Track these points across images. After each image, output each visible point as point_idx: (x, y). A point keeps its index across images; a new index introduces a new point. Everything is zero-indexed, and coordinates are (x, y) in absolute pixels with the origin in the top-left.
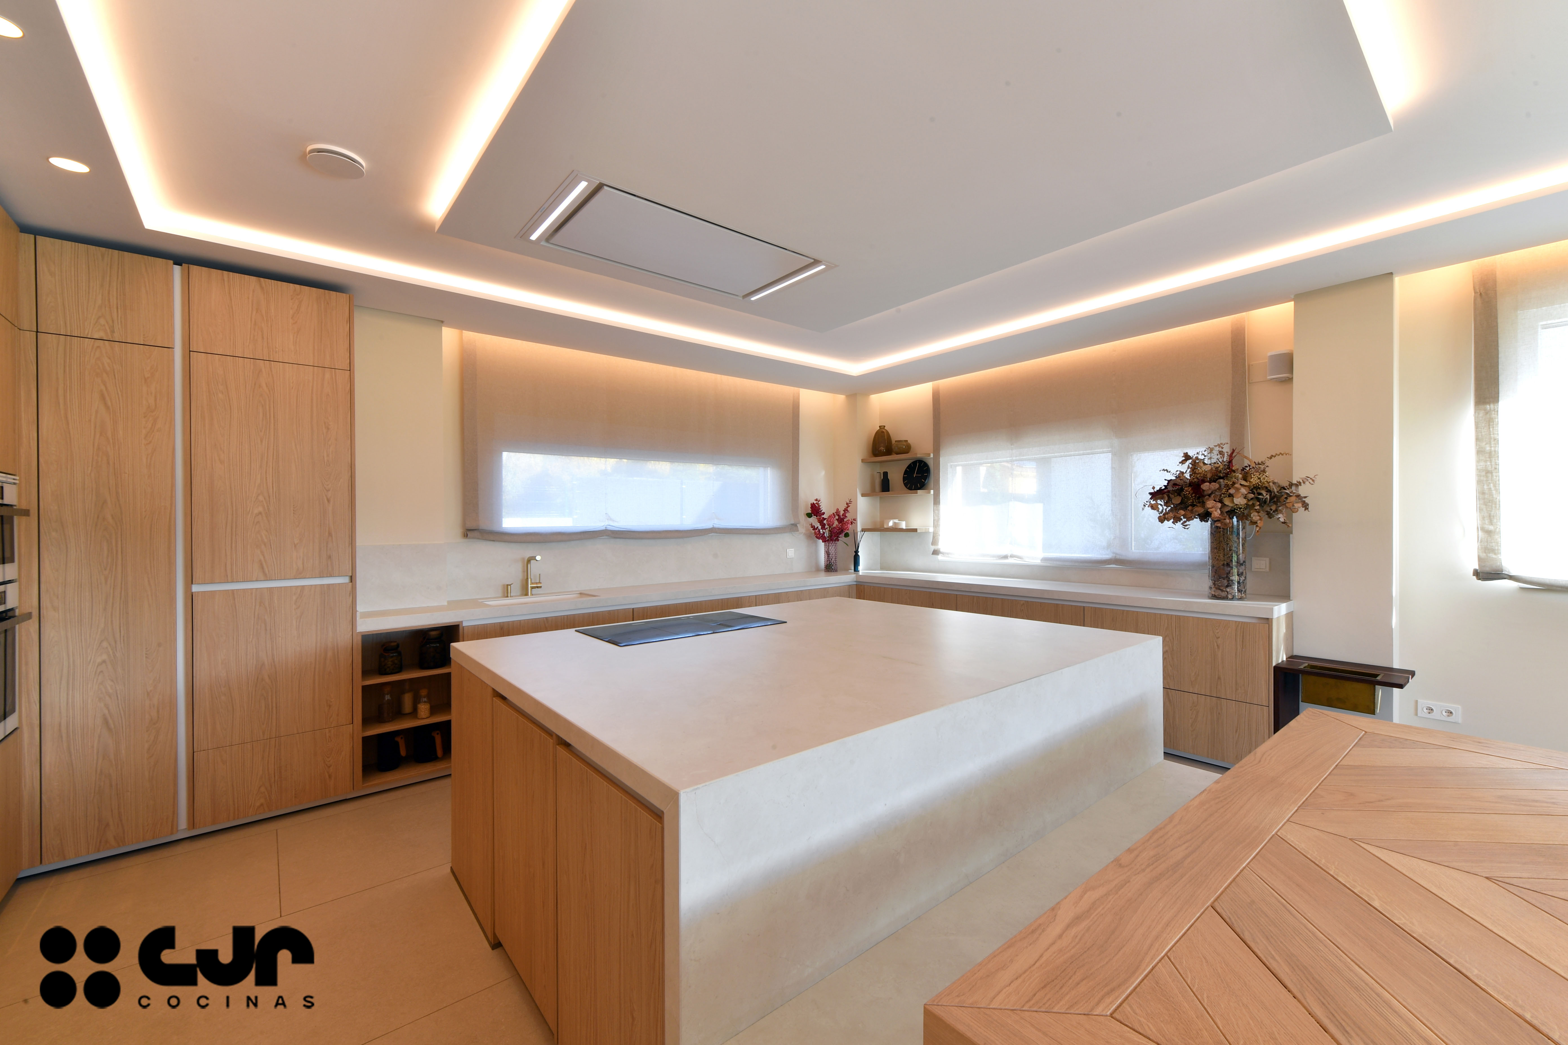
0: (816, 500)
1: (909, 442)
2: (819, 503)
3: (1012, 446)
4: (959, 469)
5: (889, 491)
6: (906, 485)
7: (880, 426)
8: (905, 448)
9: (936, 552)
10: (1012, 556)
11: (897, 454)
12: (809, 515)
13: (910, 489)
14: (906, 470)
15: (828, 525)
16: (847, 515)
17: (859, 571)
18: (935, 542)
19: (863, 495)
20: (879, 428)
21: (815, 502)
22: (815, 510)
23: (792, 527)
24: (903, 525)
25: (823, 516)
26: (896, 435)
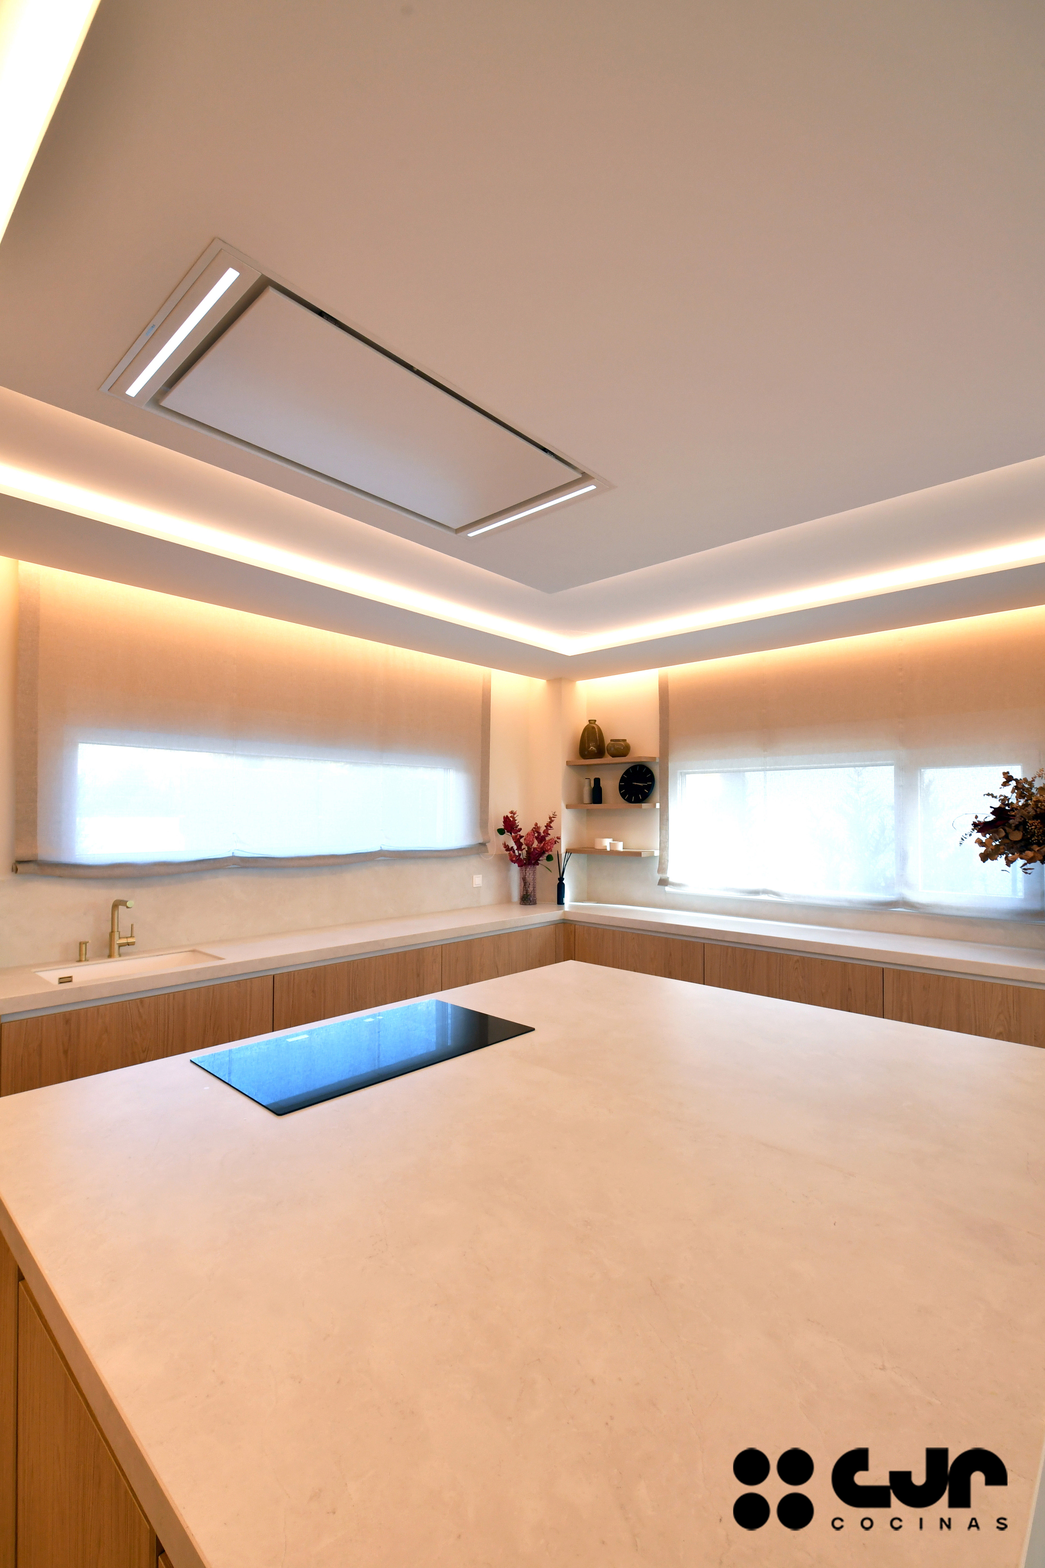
0: (512, 812)
1: (627, 741)
2: (515, 816)
3: (765, 753)
4: (693, 778)
5: (602, 802)
6: (623, 795)
7: (589, 721)
8: (621, 749)
9: (663, 882)
10: (765, 892)
11: (613, 756)
12: (501, 832)
13: (629, 801)
14: (622, 777)
15: (526, 845)
16: (550, 832)
17: (564, 904)
18: (662, 869)
19: (568, 807)
20: (588, 723)
21: (509, 815)
22: (509, 825)
23: (480, 848)
24: (620, 847)
25: (519, 833)
26: (611, 733)
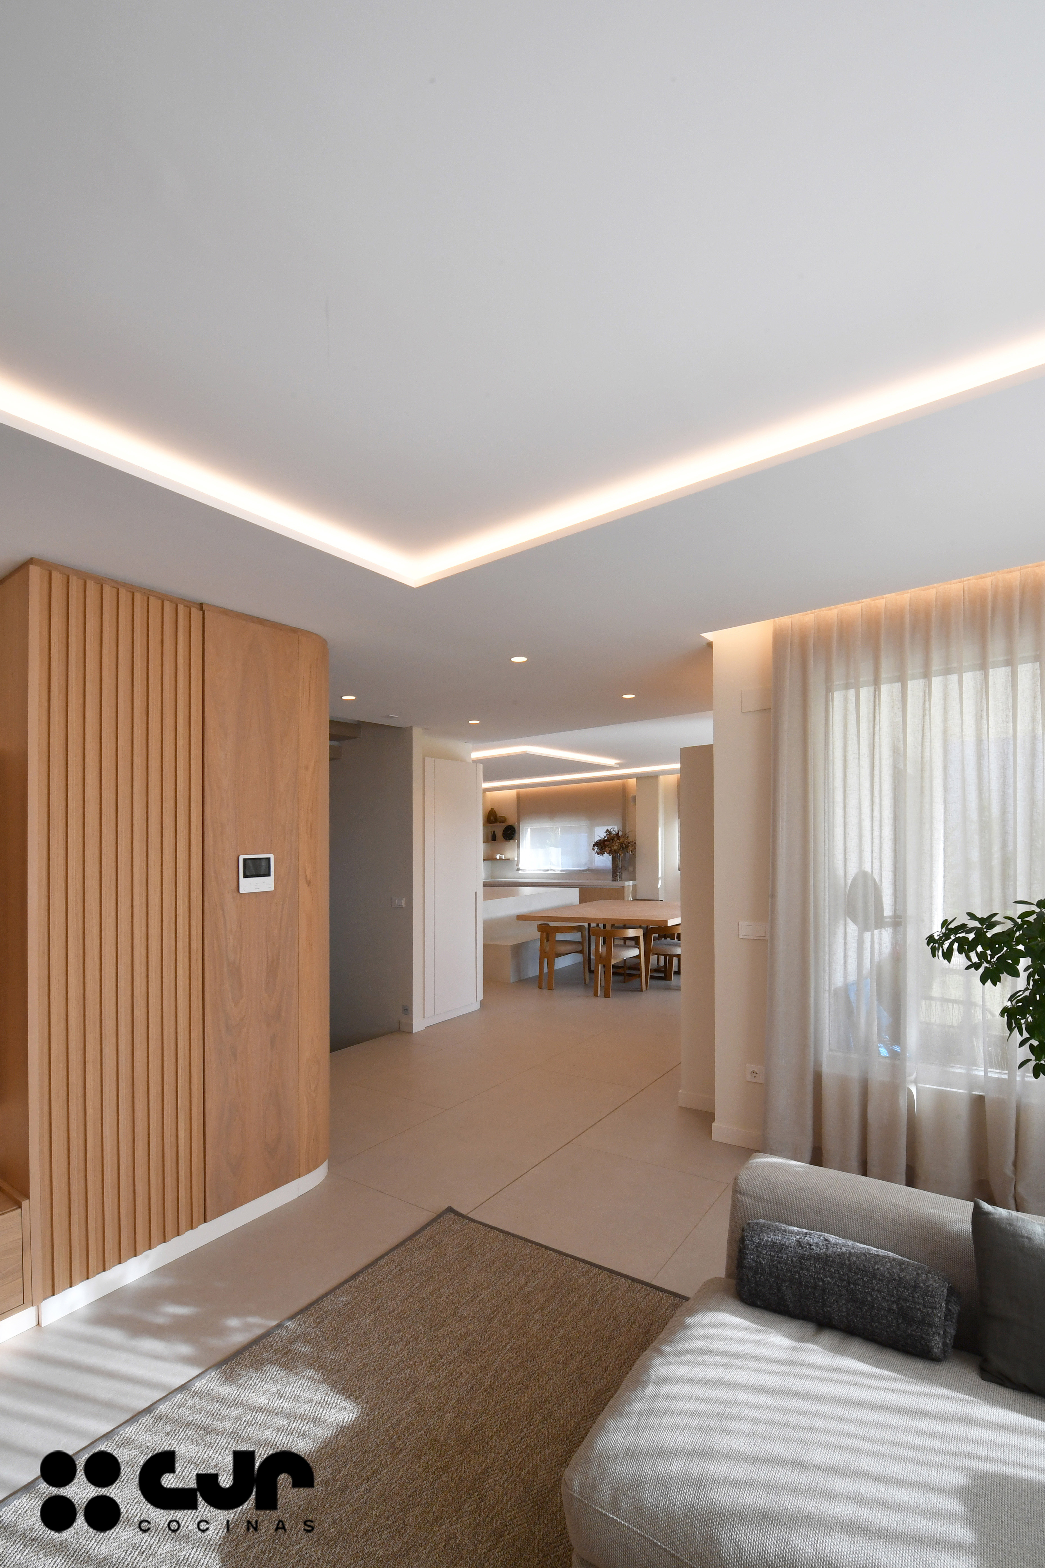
1: (505, 816)
4: (529, 830)
5: (495, 840)
6: (504, 837)
8: (503, 820)
9: (518, 869)
11: (500, 822)
13: (506, 839)
14: (504, 830)
18: (518, 865)
20: (491, 809)
24: (503, 857)
26: (500, 813)
